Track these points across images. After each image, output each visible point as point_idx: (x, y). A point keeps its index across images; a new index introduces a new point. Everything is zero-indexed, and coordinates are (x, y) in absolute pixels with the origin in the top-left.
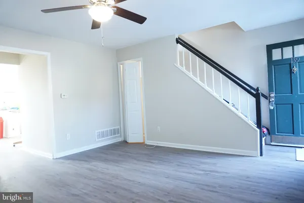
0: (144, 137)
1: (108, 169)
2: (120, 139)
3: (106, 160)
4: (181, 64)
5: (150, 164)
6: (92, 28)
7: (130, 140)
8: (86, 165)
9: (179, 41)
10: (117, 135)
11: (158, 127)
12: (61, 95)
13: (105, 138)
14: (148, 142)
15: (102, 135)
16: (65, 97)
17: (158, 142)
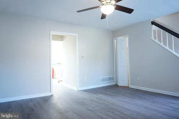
0: (128, 83)
1: (108, 99)
2: (114, 84)
3: (106, 94)
4: (155, 38)
5: (134, 100)
6: (102, 19)
7: (120, 84)
8: (95, 96)
9: (153, 23)
10: (111, 81)
11: (138, 78)
12: (82, 56)
13: (105, 82)
14: (131, 86)
15: (104, 80)
16: (85, 58)
17: (138, 87)
